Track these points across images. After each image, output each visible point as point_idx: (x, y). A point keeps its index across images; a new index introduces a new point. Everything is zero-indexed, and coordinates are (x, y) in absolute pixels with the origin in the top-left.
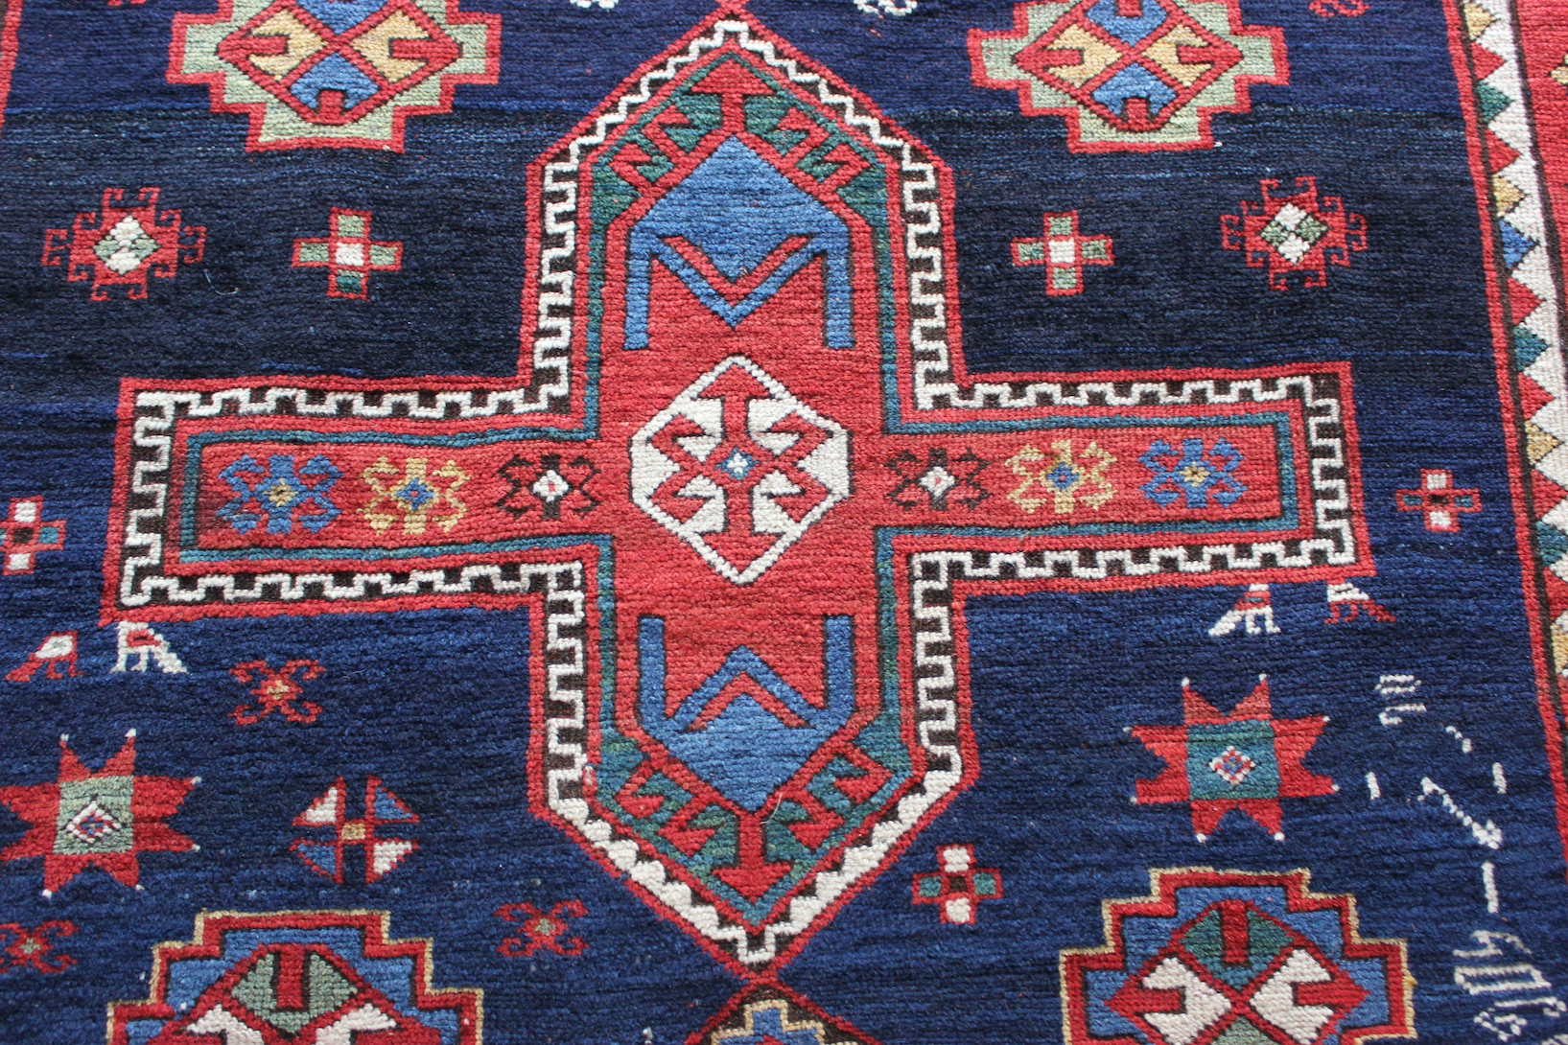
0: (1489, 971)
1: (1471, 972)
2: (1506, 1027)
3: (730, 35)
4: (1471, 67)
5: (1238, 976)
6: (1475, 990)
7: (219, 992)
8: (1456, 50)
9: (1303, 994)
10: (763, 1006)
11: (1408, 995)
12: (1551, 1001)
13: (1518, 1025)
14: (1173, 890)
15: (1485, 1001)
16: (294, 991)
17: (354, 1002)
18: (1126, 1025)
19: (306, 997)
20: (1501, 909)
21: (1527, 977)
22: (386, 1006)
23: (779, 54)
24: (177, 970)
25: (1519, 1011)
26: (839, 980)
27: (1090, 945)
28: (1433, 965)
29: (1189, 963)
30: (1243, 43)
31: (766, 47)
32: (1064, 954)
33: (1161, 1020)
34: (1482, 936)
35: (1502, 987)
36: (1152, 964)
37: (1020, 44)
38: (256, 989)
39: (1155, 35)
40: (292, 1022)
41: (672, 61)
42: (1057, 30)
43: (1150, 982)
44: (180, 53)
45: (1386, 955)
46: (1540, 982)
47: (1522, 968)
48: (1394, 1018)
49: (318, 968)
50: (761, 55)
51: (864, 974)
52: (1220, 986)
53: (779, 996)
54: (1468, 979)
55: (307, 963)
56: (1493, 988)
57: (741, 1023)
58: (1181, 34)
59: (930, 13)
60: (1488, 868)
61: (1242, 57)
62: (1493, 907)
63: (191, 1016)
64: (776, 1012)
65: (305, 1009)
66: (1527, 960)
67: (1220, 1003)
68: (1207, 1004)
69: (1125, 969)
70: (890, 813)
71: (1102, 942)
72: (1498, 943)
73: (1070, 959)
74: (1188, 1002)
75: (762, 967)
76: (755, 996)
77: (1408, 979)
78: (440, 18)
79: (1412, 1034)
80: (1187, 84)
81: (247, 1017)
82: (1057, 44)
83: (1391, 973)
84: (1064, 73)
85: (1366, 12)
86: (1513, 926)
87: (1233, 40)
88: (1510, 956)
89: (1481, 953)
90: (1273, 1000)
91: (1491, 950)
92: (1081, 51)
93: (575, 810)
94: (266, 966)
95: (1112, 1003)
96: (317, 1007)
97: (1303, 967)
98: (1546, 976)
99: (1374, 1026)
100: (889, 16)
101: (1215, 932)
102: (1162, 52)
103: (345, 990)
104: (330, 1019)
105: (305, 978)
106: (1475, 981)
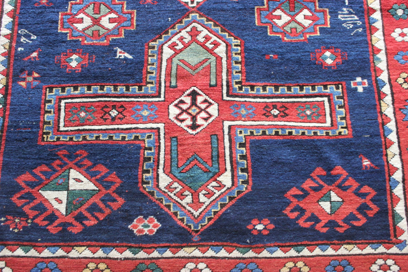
0: (346, 16)
1: (342, 16)
2: (349, 26)
5: (292, 13)
6: (343, 19)
7: (82, 11)
9: (306, 17)
10: (193, 14)
11: (328, 19)
12: (358, 22)
13: (351, 26)
15: (345, 22)
16: (97, 10)
17: (110, 13)
18: (270, 21)
19: (100, 11)
20: (349, 4)
21: (354, 17)
22: (116, 13)
24: (73, 6)
25: (352, 24)
26: (209, 10)
27: (261, 6)
28: (334, 13)
29: (283, 10)
32: (256, 7)
33: (275, 20)
34: (345, 9)
35: (348, 19)
36: (275, 10)
38: (90, 10)
40: (97, 16)
43: (274, 14)
45: (324, 12)
46: (356, 18)
47: (353, 16)
48: (325, 23)
49: (102, 7)
51: (214, 9)
52: (289, 15)
53: (197, 13)
54: (341, 17)
55: (100, 5)
56: (346, 19)
57: (189, 18)
62: (347, 4)
63: (76, 15)
64: (196, 16)
65: (100, 14)
66: (354, 14)
67: (289, 18)
68: (286, 18)
69: (269, 11)
71: (264, 5)
72: (348, 11)
73: (257, 8)
74: (282, 18)
75: (193, 7)
76: (192, 12)
77: (329, 17)
79: (329, 26)
81: (88, 15)
83: (325, 15)
86: (351, 7)
88: (350, 13)
89: (344, 13)
90: (300, 18)
91: (346, 12)
94: (92, 6)
95: (266, 17)
96: (102, 14)
97: (306, 12)
98: (358, 17)
99: (320, 25)
101: (288, 5)
103: (108, 10)
104: (105, 16)
105: (99, 8)
106: (343, 18)
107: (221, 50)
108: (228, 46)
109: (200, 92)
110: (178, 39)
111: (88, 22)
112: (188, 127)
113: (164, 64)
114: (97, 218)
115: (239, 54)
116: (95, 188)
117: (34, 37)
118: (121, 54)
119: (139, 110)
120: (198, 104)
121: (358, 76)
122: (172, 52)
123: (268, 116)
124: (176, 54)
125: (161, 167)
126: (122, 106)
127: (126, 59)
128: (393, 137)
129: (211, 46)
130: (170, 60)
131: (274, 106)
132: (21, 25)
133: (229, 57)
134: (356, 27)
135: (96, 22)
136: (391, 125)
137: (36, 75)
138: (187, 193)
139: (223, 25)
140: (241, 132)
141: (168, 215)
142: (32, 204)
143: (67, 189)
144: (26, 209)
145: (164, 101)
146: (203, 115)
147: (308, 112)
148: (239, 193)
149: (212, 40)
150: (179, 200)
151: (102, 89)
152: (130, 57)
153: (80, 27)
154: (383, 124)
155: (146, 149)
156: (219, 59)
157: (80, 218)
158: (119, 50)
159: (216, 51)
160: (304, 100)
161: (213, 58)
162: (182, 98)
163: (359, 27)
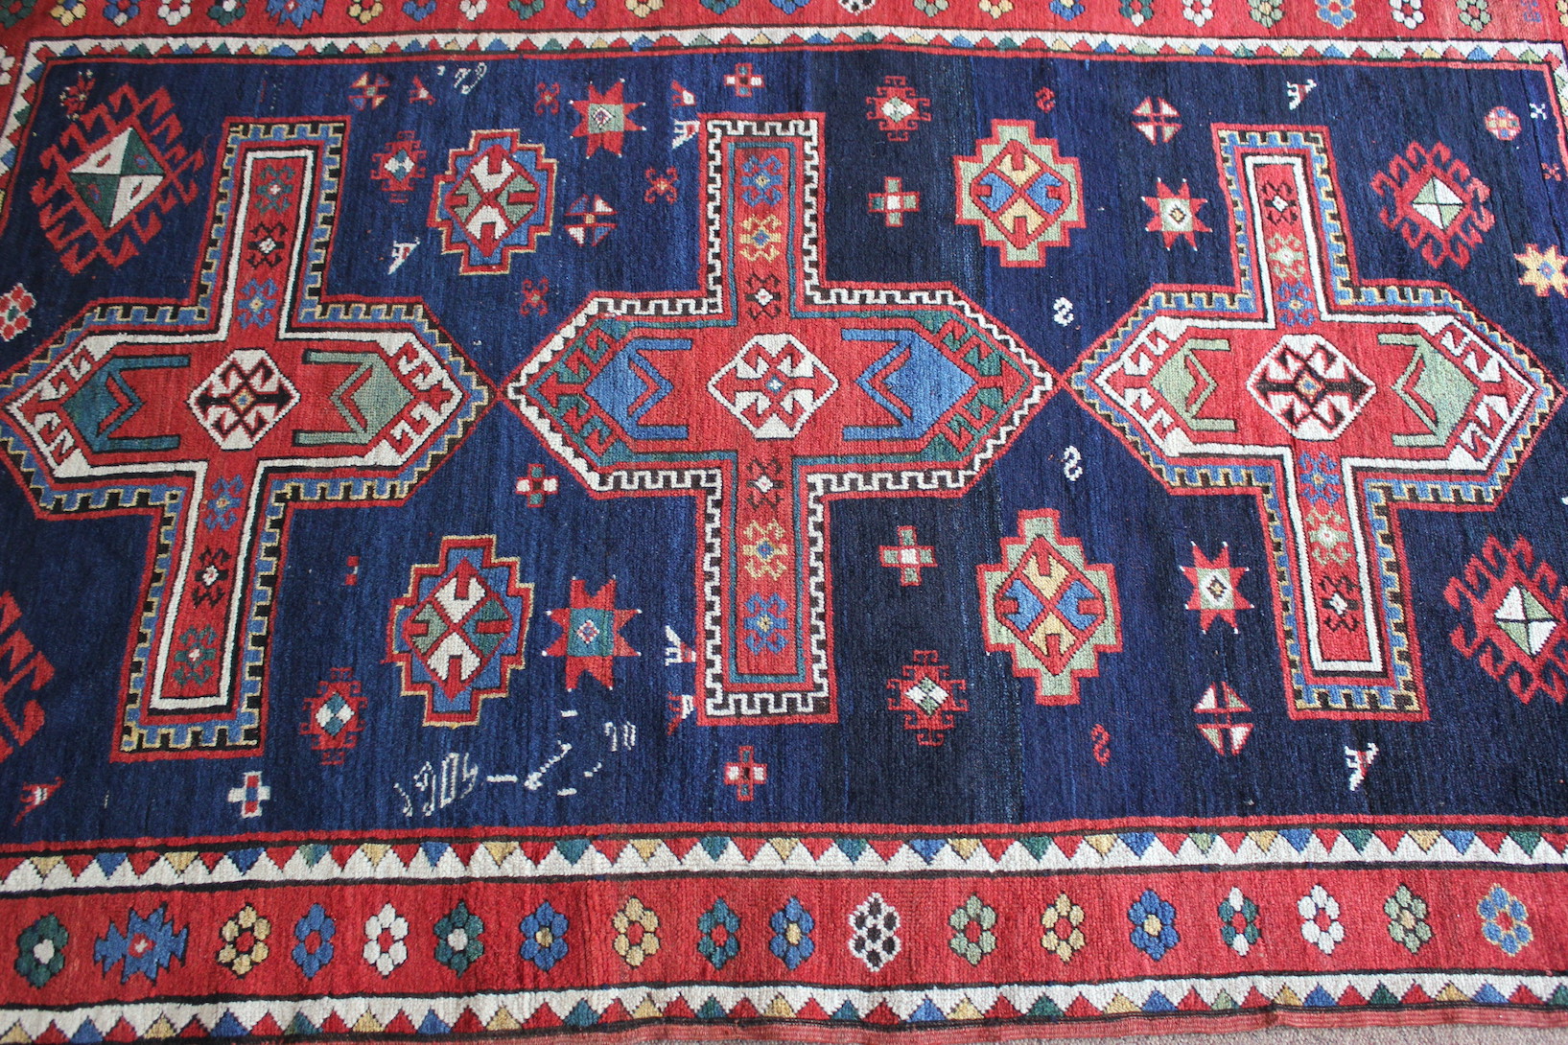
0: (454, 773)
1: (455, 763)
2: (421, 779)
3: (1042, 381)
4: (1063, 833)
5: (470, 628)
6: (444, 764)
7: (520, 169)
8: (1075, 824)
9: (455, 661)
10: (486, 394)
11: (447, 724)
12: (432, 807)
13: (422, 786)
14: (521, 595)
15: (437, 769)
16: (515, 200)
17: (508, 222)
18: (452, 569)
19: (513, 204)
20: (488, 783)
21: (448, 795)
22: (505, 235)
23: (1031, 406)
24: (532, 154)
25: (429, 788)
26: (493, 428)
27: (497, 548)
28: (462, 740)
29: (481, 603)
30: (1065, 677)
31: (1036, 398)
32: (494, 537)
33: (451, 587)
34: (474, 771)
35: (444, 780)
36: (482, 582)
37: (1051, 539)
38: (520, 184)
39: (1065, 621)
40: (503, 199)
41: (1022, 351)
42: (1061, 561)
43: (473, 581)
44: (1009, 124)
45: (470, 714)
46: (444, 802)
47: (453, 793)
48: (436, 715)
49: (526, 208)
50: (1030, 395)
51: (496, 439)
52: (466, 618)
53: (490, 402)
54: (451, 760)
55: (529, 203)
56: (444, 775)
57: (478, 384)
58: (1067, 639)
59: (1067, 489)
60: (514, 779)
61: (1054, 675)
62: (491, 779)
63: (510, 160)
64: (482, 399)
65: (508, 203)
66: (458, 795)
67: (456, 618)
68: (457, 610)
69: (482, 568)
70: (578, 454)
71: (498, 555)
72: (469, 780)
73: (490, 540)
74: (459, 601)
75: (505, 393)
76: (492, 392)
77: (455, 725)
78: (1041, 239)
79: (425, 724)
80: (1031, 639)
81: (507, 182)
82: (1053, 562)
83: (460, 715)
84: (1033, 563)
85: (1098, 765)
86: (478, 788)
87: (1066, 671)
88: (461, 785)
89: (465, 770)
90: (454, 644)
91: (466, 776)
92: (1049, 575)
93: (592, 308)
94: (530, 187)
95: (465, 561)
96: (508, 209)
97: (470, 663)
98: (447, 806)
99: (433, 702)
100: (1063, 465)
101: (496, 617)
102: (1052, 624)
103: (515, 219)
104: (502, 214)
105: (522, 203)
106: (450, 765)
107: (384, 455)
108: (393, 471)
109: (283, 412)
110: (424, 363)
111: (489, 182)
112: (209, 389)
113: (366, 337)
114: (51, 228)
115: (370, 495)
116: (115, 221)
117: (465, 90)
118: (400, 253)
119: (266, 293)
120: (257, 408)
121: (272, 793)
122: (392, 352)
123: (202, 558)
124: (387, 359)
125: (130, 338)
126: (279, 259)
127: (391, 260)
128: (93, 876)
129: (397, 433)
130: (375, 348)
131: (226, 575)
132: (494, 65)
133: (363, 472)
134: (419, 798)
135: (490, 199)
136: (125, 875)
137: (378, 101)
138: (64, 389)
139: (450, 461)
140: (173, 497)
141: (26, 355)
142: (107, 118)
143: (122, 175)
144: (101, 110)
145: (277, 338)
146: (231, 418)
147: (195, 654)
148: (37, 493)
149: (412, 434)
150: (53, 374)
151: (325, 221)
152: (393, 269)
153: (480, 170)
154: (131, 852)
155: (176, 308)
156: (362, 450)
157: (61, 198)
158: (412, 247)
159: (385, 444)
160: (230, 645)
161: (365, 438)
162: (277, 375)
163: (417, 808)
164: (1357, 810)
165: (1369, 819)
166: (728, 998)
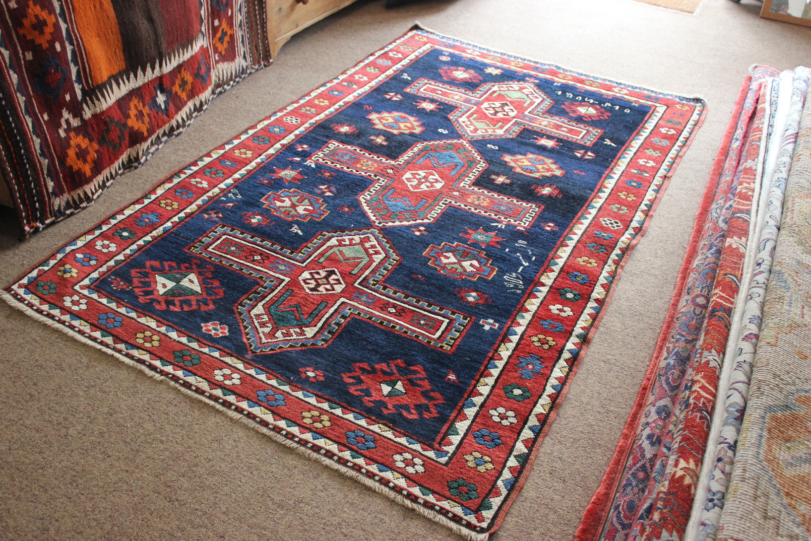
0: (512, 278)
2: (509, 286)
3: (462, 142)
4: (600, 187)
5: (461, 259)
7: (289, 197)
8: (599, 184)
9: (472, 266)
11: (493, 275)
12: (521, 286)
13: (512, 286)
14: (457, 246)
15: (507, 281)
16: (300, 201)
18: (436, 257)
20: (520, 273)
21: (519, 282)
22: (314, 207)
23: (469, 146)
24: (285, 192)
25: (514, 285)
26: (390, 233)
27: (437, 245)
28: (502, 273)
29: (454, 255)
30: (556, 170)
31: (467, 145)
32: (431, 245)
34: (514, 274)
35: (513, 281)
36: (446, 252)
37: (513, 158)
38: (294, 199)
39: (540, 165)
40: (297, 204)
43: (444, 254)
44: (371, 116)
45: (493, 269)
46: (521, 283)
48: (488, 276)
49: (307, 200)
50: (465, 145)
51: (394, 234)
52: (458, 259)
53: (378, 230)
54: (507, 278)
55: (305, 199)
56: (511, 281)
57: (369, 230)
58: (545, 166)
59: (500, 150)
60: (522, 267)
61: (555, 172)
62: (518, 272)
63: (282, 197)
64: (376, 232)
65: (300, 203)
66: (520, 280)
67: (456, 261)
68: (453, 260)
69: (441, 251)
70: (416, 220)
71: (439, 246)
72: (517, 276)
74: (449, 259)
75: (378, 226)
76: (374, 229)
77: (495, 273)
79: (490, 279)
80: (541, 171)
81: (291, 201)
82: (520, 160)
83: (492, 271)
84: (519, 163)
85: (584, 175)
86: (521, 275)
87: (554, 170)
88: (518, 278)
89: (512, 276)
90: (466, 264)
91: (514, 276)
92: (524, 162)
93: (363, 201)
94: (299, 197)
95: (436, 253)
96: (302, 204)
97: (475, 263)
98: (523, 283)
99: (482, 275)
100: (492, 148)
101: (461, 253)
102: (539, 167)
103: (308, 204)
104: (303, 206)
105: (303, 201)
107: (378, 258)
108: (387, 257)
109: (338, 274)
110: (349, 239)
111: (288, 203)
112: (309, 288)
113: (325, 247)
114: (182, 308)
115: (392, 265)
116: (200, 292)
117: (239, 197)
118: (295, 229)
119: (278, 263)
120: (330, 279)
121: (492, 318)
122: (337, 243)
123: (383, 310)
124: (339, 245)
125: (263, 302)
126: (267, 257)
127: (297, 233)
128: (495, 372)
129: (371, 251)
130: (330, 247)
131: (394, 306)
132: (236, 187)
133: (381, 264)
134: (516, 287)
135: (294, 206)
136: (500, 364)
137: (220, 215)
138: (269, 325)
139: (394, 245)
140: (350, 309)
141: (241, 331)
142: (142, 280)
143: (178, 282)
144: (135, 280)
145: (304, 267)
146: (328, 287)
147: (422, 322)
148: (313, 344)
149: (376, 249)
150: (258, 327)
151: (262, 241)
152: (301, 234)
153: (278, 204)
154: (492, 358)
155: (262, 287)
156: (371, 261)
157: (169, 303)
158: (296, 226)
159: (374, 256)
160: (426, 313)
161: (367, 259)
162: (320, 271)
163: (520, 289)
164: (621, 148)
165: (624, 147)
166: (617, 251)
